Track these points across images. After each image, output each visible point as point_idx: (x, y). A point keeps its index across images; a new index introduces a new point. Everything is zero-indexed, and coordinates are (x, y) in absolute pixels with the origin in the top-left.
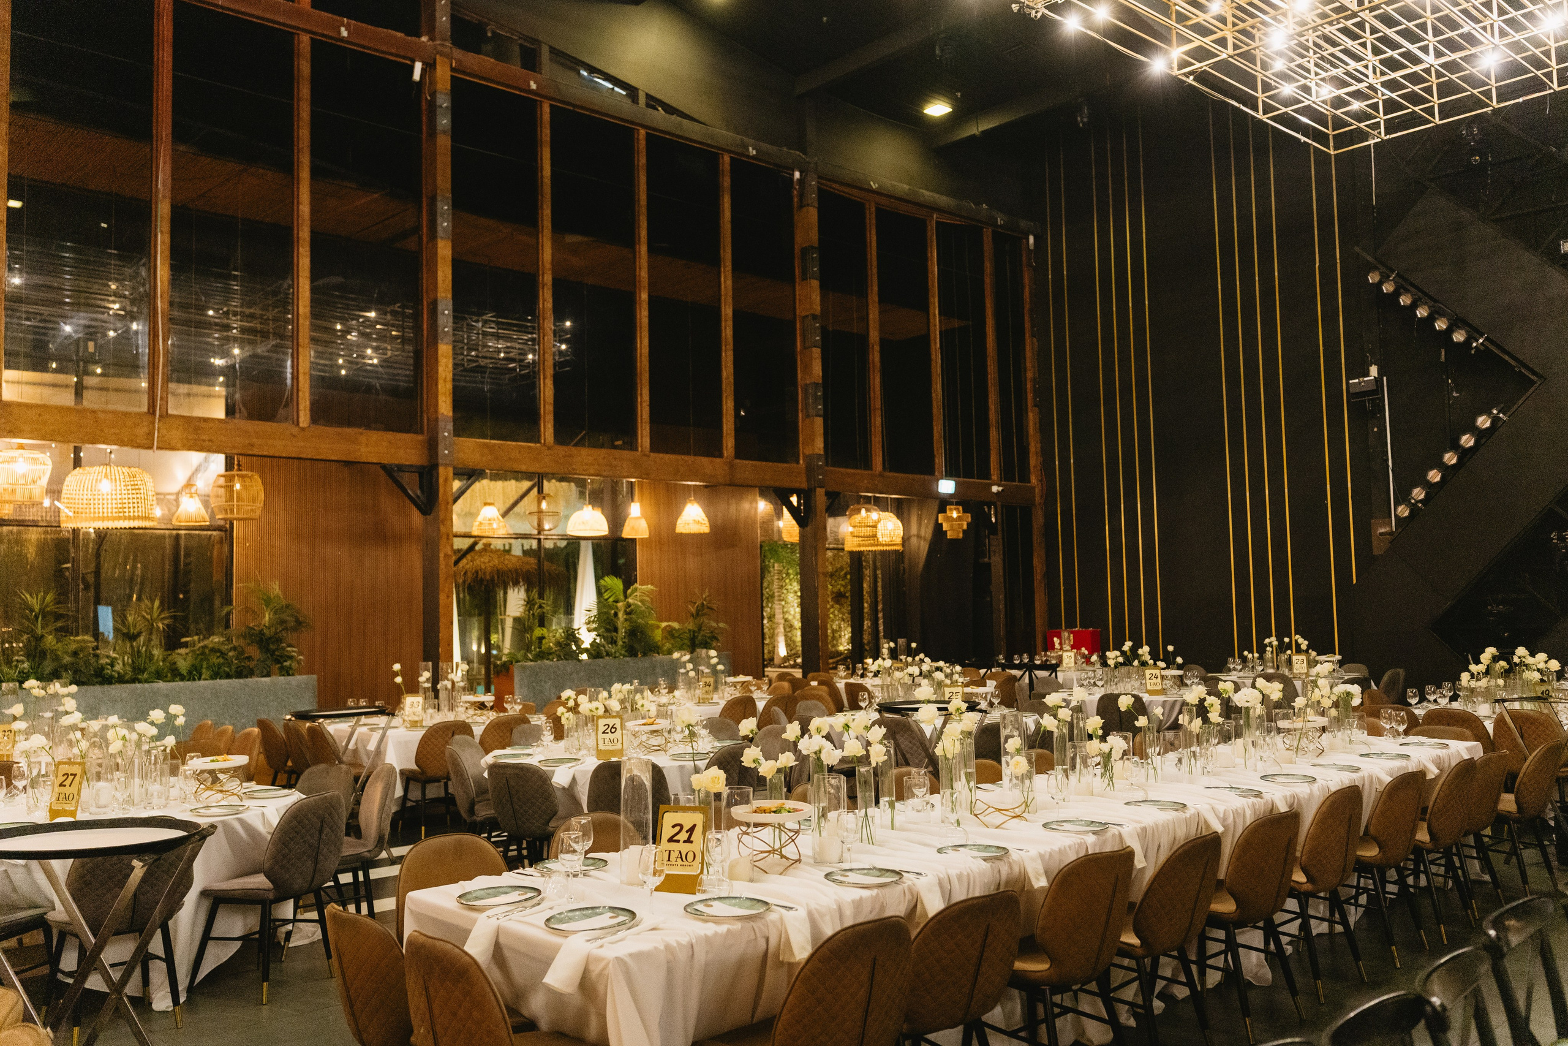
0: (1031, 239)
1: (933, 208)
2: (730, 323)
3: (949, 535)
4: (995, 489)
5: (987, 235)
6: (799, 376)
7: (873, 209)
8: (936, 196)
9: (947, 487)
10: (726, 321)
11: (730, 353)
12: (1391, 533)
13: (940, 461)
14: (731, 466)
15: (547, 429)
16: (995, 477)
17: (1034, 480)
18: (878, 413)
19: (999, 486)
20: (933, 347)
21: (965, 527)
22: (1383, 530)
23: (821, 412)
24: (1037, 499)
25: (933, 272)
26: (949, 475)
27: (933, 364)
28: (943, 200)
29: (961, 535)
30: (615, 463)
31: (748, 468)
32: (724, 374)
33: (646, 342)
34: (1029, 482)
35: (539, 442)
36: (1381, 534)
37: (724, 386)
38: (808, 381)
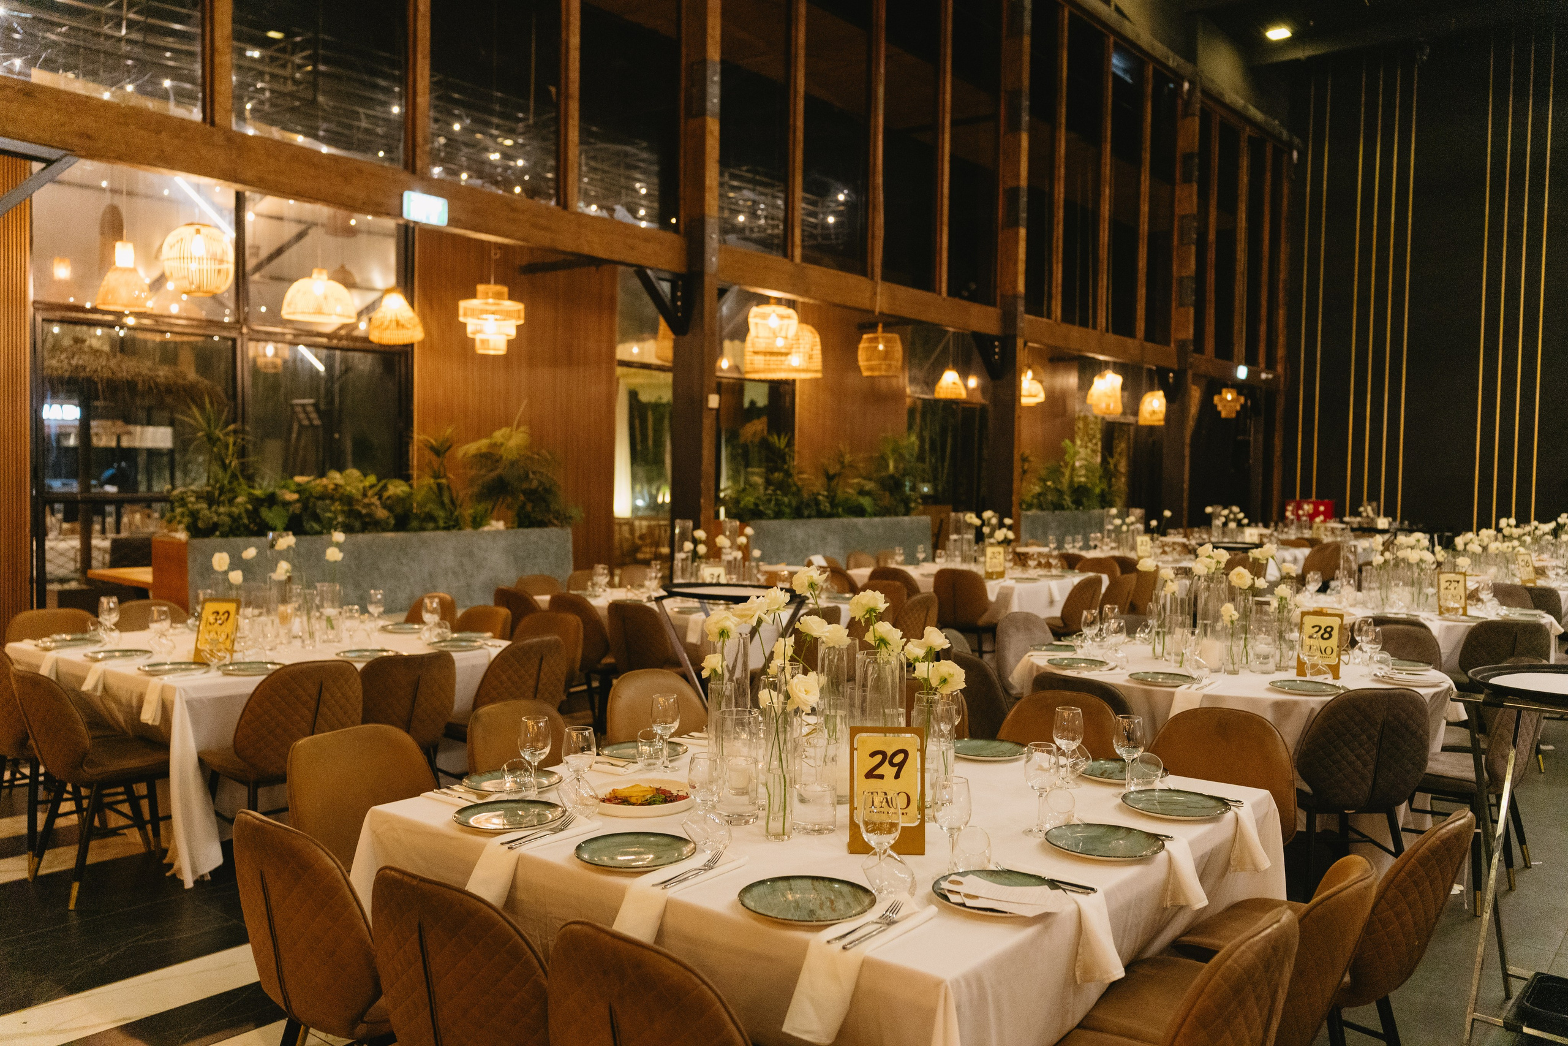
0: (1295, 155)
1: (1250, 122)
2: (1146, 219)
3: (1223, 415)
4: (1264, 376)
5: (1269, 147)
6: (1175, 267)
7: (1218, 119)
8: (1256, 111)
9: (1242, 372)
11: (1145, 246)
13: (1239, 350)
14: (1143, 348)
15: (1058, 310)
16: (1263, 366)
17: (1280, 369)
19: (1265, 374)
21: (1239, 408)
23: (1192, 303)
24: (1282, 386)
25: (1243, 179)
26: (1245, 364)
29: (1234, 415)
31: (1150, 352)
32: (1141, 264)
33: (1106, 232)
34: (1276, 371)
35: (1054, 319)
37: (1140, 278)
38: (1183, 274)
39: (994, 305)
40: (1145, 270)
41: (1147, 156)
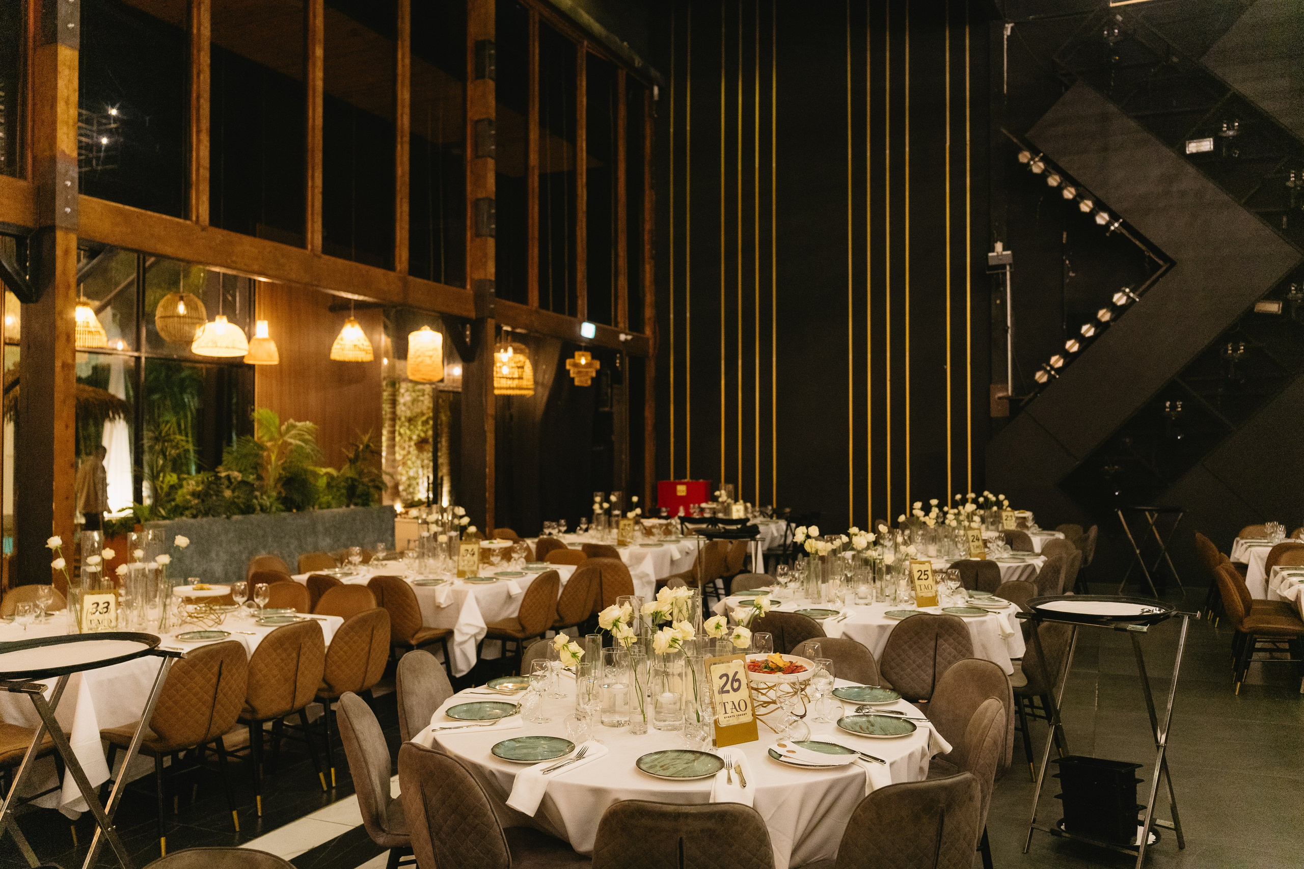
0: (656, 90)
1: (586, 32)
2: (407, 110)
3: (577, 383)
4: (622, 337)
5: (622, 75)
6: (469, 188)
7: (537, 18)
8: (592, 21)
9: (588, 330)
10: (403, 107)
11: (407, 147)
12: (1007, 398)
13: (582, 303)
14: (405, 284)
15: (201, 205)
16: (621, 325)
17: (648, 332)
18: (536, 243)
19: (626, 334)
20: (579, 183)
21: (594, 374)
22: (1001, 395)
23: (494, 233)
24: (651, 350)
25: (582, 102)
26: (590, 320)
27: (579, 200)
28: (597, 27)
29: (589, 382)
30: (282, 261)
31: (421, 289)
32: (399, 171)
33: (320, 110)
34: (644, 333)
35: (187, 217)
36: (1000, 398)
37: (398, 188)
38: (480, 196)
39: (23, 176)
40: (407, 178)
41: (405, 26)
